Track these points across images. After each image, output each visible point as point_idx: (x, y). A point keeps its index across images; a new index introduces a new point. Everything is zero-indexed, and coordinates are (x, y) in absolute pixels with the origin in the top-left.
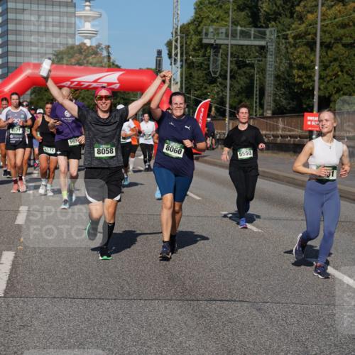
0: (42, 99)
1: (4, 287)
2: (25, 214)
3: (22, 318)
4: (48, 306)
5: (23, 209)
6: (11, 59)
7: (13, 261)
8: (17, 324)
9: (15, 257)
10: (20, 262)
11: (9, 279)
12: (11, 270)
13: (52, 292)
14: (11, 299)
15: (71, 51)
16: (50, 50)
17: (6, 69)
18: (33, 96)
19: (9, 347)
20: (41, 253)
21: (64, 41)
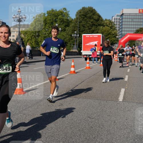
0: (132, 44)
1: (122, 99)
2: (127, 78)
3: (128, 108)
4: (135, 105)
5: (127, 76)
6: (123, 32)
7: (125, 91)
8: (127, 110)
9: (125, 90)
10: (127, 92)
11: (124, 97)
12: (124, 94)
13: (137, 101)
14: (124, 102)
15: (141, 30)
16: (135, 30)
17: (121, 36)
18: (129, 43)
19: (125, 116)
20: (133, 89)
21: (139, 26)
